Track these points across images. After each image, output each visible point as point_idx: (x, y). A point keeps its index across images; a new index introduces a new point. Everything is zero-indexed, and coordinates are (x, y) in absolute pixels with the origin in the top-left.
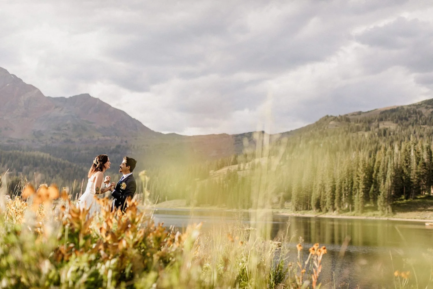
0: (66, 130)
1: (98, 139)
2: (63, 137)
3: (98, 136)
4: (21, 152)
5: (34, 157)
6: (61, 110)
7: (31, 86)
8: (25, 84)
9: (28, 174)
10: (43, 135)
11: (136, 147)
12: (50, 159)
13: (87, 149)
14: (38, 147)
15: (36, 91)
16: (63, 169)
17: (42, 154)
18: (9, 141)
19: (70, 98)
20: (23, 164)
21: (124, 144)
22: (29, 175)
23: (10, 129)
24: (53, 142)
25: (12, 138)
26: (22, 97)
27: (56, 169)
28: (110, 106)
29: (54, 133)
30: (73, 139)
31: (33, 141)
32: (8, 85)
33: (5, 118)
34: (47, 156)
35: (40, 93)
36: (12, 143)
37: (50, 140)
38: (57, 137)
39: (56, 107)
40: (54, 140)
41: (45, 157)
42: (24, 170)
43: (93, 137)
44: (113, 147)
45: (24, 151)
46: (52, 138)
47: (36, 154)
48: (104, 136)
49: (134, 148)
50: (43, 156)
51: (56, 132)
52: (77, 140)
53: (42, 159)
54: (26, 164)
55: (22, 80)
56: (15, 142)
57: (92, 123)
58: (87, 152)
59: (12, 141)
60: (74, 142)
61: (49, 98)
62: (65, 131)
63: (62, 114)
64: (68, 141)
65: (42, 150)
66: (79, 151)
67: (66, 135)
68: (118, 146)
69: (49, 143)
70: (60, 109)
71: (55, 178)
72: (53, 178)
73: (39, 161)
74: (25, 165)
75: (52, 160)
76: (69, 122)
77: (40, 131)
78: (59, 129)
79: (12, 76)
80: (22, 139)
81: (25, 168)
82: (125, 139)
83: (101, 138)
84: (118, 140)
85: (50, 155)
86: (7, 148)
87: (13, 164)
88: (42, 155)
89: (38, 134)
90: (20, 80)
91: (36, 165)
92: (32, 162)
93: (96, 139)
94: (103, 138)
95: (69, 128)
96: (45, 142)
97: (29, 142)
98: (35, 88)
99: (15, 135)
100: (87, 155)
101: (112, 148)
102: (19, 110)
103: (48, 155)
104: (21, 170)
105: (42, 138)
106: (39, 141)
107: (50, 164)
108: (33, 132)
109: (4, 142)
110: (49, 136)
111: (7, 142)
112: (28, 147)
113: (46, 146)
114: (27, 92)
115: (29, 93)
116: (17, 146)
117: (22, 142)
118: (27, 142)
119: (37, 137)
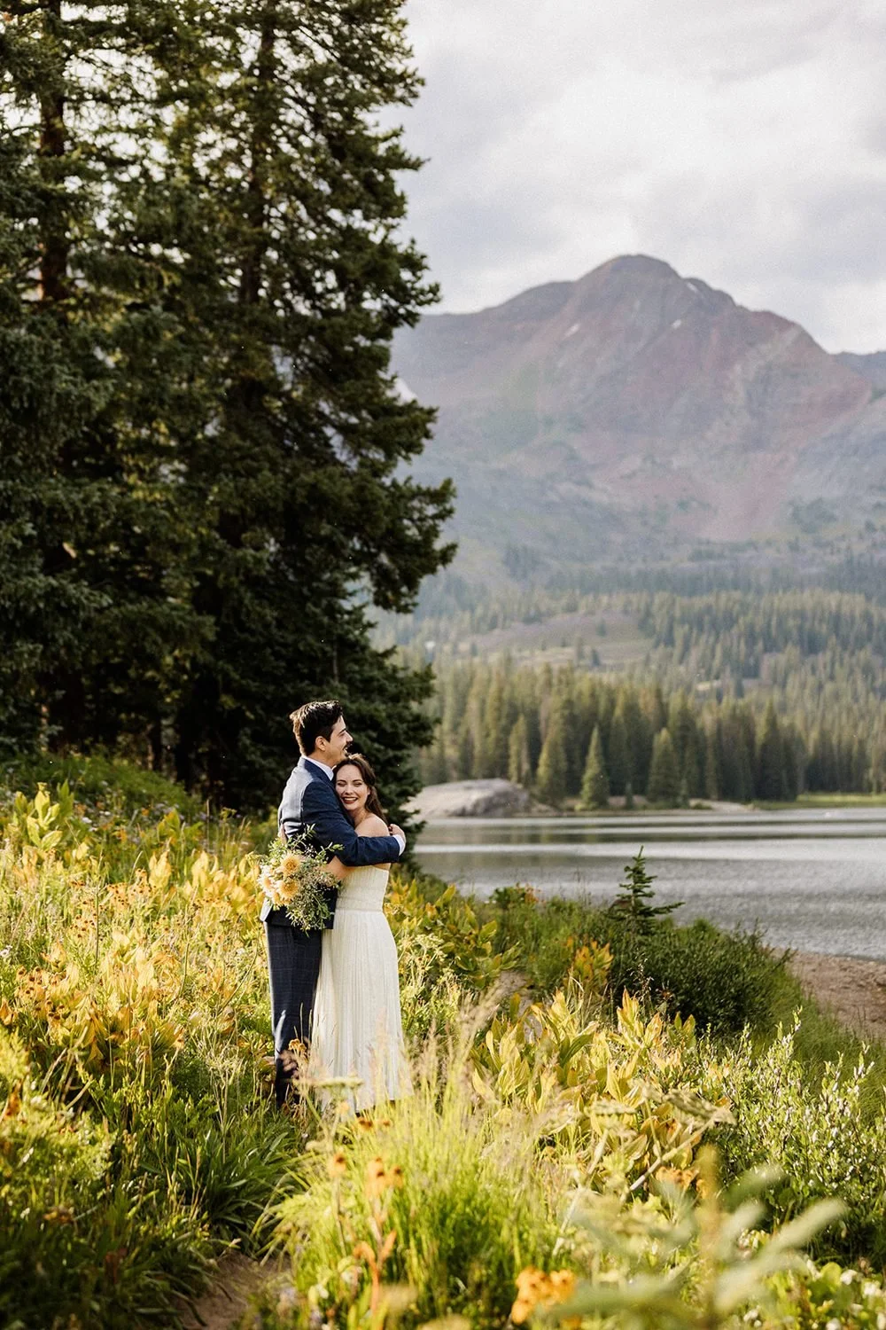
4: (750, 597)
5: (801, 614)
7: (768, 316)
8: (742, 312)
9: (784, 685)
10: (832, 518)
12: (867, 617)
14: (814, 570)
15: (790, 336)
17: (832, 600)
18: (697, 556)
20: (760, 646)
22: (789, 688)
23: (701, 504)
24: (875, 545)
25: (708, 542)
26: (738, 368)
29: (878, 506)
31: (794, 547)
32: (677, 324)
33: (676, 463)
34: (853, 603)
35: (806, 341)
36: (712, 563)
37: (861, 537)
39: (879, 394)
40: (878, 535)
41: (845, 609)
42: (765, 673)
45: (759, 592)
46: (870, 527)
47: (807, 599)
50: (839, 606)
53: (836, 621)
54: (772, 647)
55: (731, 298)
56: (721, 556)
59: (710, 556)
61: (844, 358)
65: (833, 581)
69: (859, 548)
73: (824, 629)
74: (766, 650)
75: (876, 620)
77: (820, 500)
79: (692, 287)
80: (753, 545)
81: (768, 661)
85: (868, 598)
86: (692, 586)
87: (719, 651)
88: (834, 604)
89: (812, 518)
90: (724, 298)
91: (811, 645)
92: (795, 633)
96: (843, 545)
97: (778, 551)
98: (784, 324)
99: (717, 531)
102: (728, 423)
103: (860, 598)
104: (753, 672)
105: (830, 533)
106: (818, 544)
107: (869, 639)
108: (791, 510)
109: (680, 562)
110: (860, 519)
111: (692, 559)
112: (775, 573)
113: (850, 562)
114: (751, 345)
115: (764, 348)
116: (730, 574)
117: (751, 553)
118: (770, 553)
119: (808, 529)
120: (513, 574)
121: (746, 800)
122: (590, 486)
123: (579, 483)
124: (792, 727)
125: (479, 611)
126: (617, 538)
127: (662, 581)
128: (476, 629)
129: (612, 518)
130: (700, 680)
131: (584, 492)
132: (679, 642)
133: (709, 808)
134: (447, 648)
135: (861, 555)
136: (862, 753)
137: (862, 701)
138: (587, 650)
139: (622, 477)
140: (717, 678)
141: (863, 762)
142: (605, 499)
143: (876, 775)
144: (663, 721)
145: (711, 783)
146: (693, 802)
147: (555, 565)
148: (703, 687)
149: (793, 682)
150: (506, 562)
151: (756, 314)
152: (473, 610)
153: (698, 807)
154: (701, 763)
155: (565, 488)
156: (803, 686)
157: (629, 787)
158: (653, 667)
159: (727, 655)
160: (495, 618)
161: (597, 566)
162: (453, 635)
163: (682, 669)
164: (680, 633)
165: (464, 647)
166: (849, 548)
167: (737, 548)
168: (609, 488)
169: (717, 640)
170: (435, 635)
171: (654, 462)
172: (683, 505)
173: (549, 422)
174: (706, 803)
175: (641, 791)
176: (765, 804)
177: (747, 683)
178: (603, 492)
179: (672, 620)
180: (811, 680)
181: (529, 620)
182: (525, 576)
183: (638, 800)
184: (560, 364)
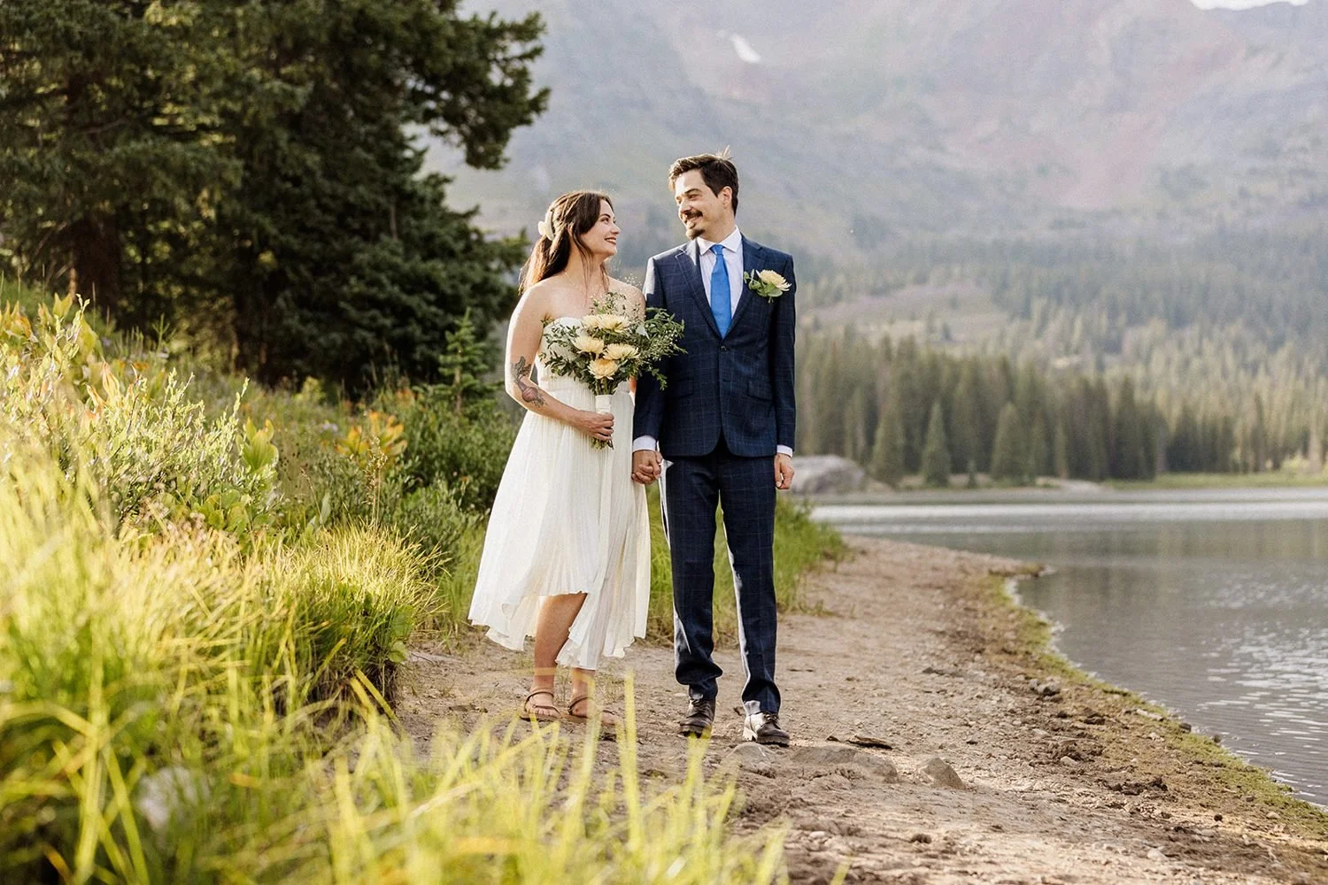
0: (1303, 150)
2: (1292, 183)
4: (1114, 269)
5: (1166, 286)
6: (1275, 63)
9: (1147, 361)
10: (1203, 185)
12: (1239, 288)
14: (1183, 240)
17: (1201, 269)
18: (1058, 225)
20: (1122, 319)
22: (1153, 365)
23: (1062, 169)
24: (1248, 212)
25: (1070, 210)
26: (1102, 23)
27: (1270, 333)
29: (1253, 171)
31: (1162, 215)
33: (1035, 125)
34: (1223, 274)
36: (1074, 232)
37: (1233, 204)
38: (1268, 187)
39: (1254, 51)
40: (1252, 203)
41: (1215, 280)
42: (1127, 347)
45: (1123, 263)
46: (1244, 194)
47: (1175, 270)
50: (1208, 276)
51: (1260, 164)
53: (1205, 290)
54: (1135, 319)
56: (1083, 225)
59: (1071, 224)
62: (1301, 156)
63: (1283, 79)
64: (1315, 202)
65: (1203, 251)
67: (1308, 174)
69: (1232, 216)
70: (1272, 57)
71: (1268, 371)
72: (1255, 371)
73: (1193, 304)
74: (1131, 323)
75: (1248, 292)
76: (1313, 113)
77: (1189, 166)
78: (1270, 150)
80: (1115, 212)
81: (1132, 335)
85: (1239, 268)
86: (1051, 256)
87: (1078, 325)
88: (1202, 274)
89: (1182, 184)
91: (1178, 320)
92: (1161, 306)
95: (1317, 142)
96: (1215, 213)
97: (1145, 218)
99: (1080, 199)
102: (1091, 84)
103: (1230, 268)
104: (1114, 347)
105: (1200, 200)
106: (1188, 212)
107: (1240, 312)
108: (1158, 176)
109: (1039, 231)
110: (1232, 186)
111: (1051, 228)
112: (1140, 243)
113: (1221, 231)
116: (1091, 243)
117: (1115, 221)
118: (1136, 221)
119: (1176, 196)
120: (860, 245)
121: (1099, 478)
122: (943, 150)
123: (931, 148)
124: (1152, 404)
125: (823, 283)
126: (972, 205)
127: (1020, 251)
129: (967, 184)
130: (1059, 356)
131: (936, 157)
132: (1036, 315)
133: (1058, 488)
135: (1234, 224)
136: (1228, 431)
137: (1231, 378)
138: (938, 325)
139: (977, 142)
140: (1076, 354)
141: (1229, 443)
142: (958, 165)
143: (1244, 455)
144: (1011, 396)
145: (1061, 462)
146: (1041, 481)
147: (905, 235)
148: (1061, 362)
149: (1158, 360)
150: (853, 233)
153: (1046, 486)
154: (1049, 438)
155: (916, 153)
156: (1168, 362)
157: (972, 465)
158: (1008, 340)
159: (1087, 328)
160: (839, 291)
161: (950, 236)
163: (1037, 343)
164: (1037, 305)
166: (1220, 216)
167: (1100, 216)
168: (963, 153)
169: (1076, 313)
171: (1011, 125)
172: (1042, 171)
173: (899, 84)
174: (1054, 482)
175: (984, 467)
176: (1121, 484)
177: (1109, 359)
178: (956, 158)
179: (1029, 291)
180: (1177, 357)
181: (875, 293)
182: (872, 246)
183: (981, 478)
184: (912, 21)
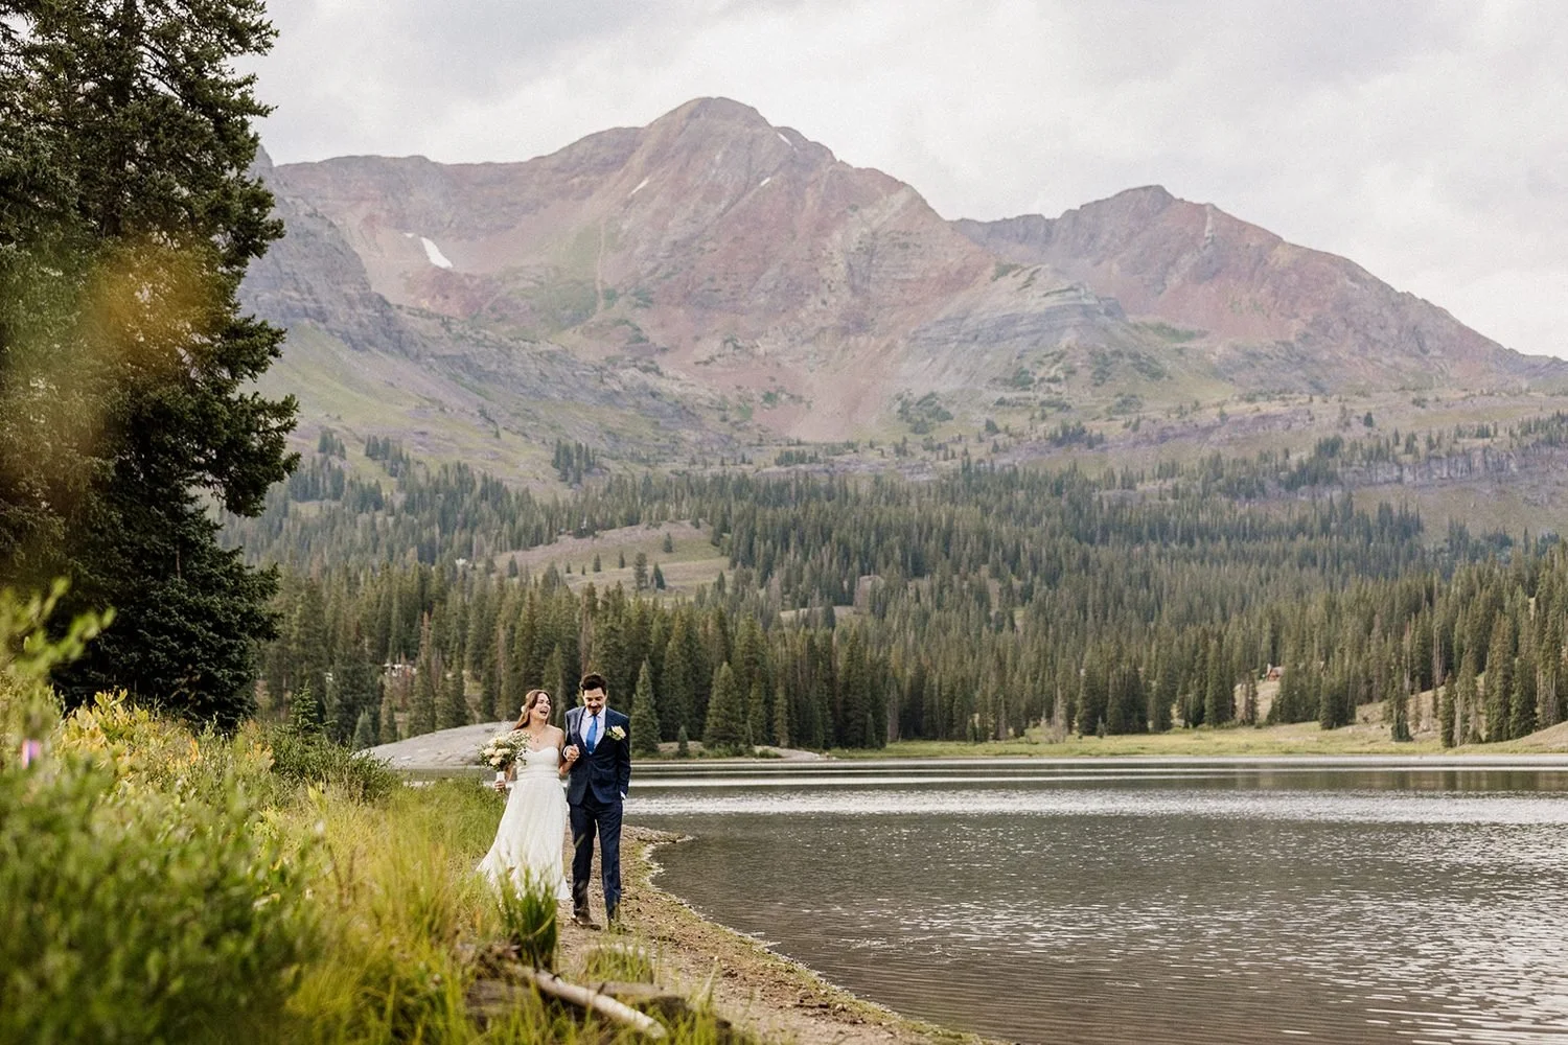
0: (1055, 380)
1: (1223, 415)
2: (1044, 417)
3: (1219, 400)
4: (847, 508)
5: (905, 530)
6: (1027, 285)
7: (873, 174)
8: (842, 171)
9: (883, 614)
10: (947, 417)
11: (1421, 445)
12: (982, 533)
13: (1168, 471)
14: (923, 478)
15: (901, 198)
16: (1052, 580)
17: (942, 512)
18: (785, 459)
19: (1072, 216)
21: (1358, 431)
22: (888, 619)
23: (792, 397)
24: (996, 449)
25: (799, 443)
26: (837, 236)
27: (1017, 584)
28: (1276, 241)
29: (1001, 402)
30: (1094, 428)
31: (901, 450)
32: (765, 180)
33: (762, 347)
34: (966, 517)
35: (919, 205)
36: (802, 468)
37: (980, 439)
38: (1018, 421)
39: (1003, 271)
40: (1001, 438)
41: (958, 524)
42: (860, 599)
43: (1197, 406)
44: (1301, 455)
45: (856, 502)
46: (991, 427)
47: (916, 511)
48: (1251, 400)
49: (1410, 448)
50: (950, 519)
51: (1010, 395)
52: (1115, 429)
53: (946, 538)
54: (869, 567)
55: (826, 151)
56: (815, 460)
57: (1190, 336)
58: (1169, 484)
59: (801, 459)
60: (1101, 439)
61: (963, 225)
62: (1053, 387)
63: (1035, 302)
64: (1068, 438)
65: (946, 492)
66: (1129, 483)
67: (1063, 407)
68: (1330, 448)
69: (978, 452)
70: (1022, 278)
72: (1000, 629)
73: (931, 547)
74: (862, 571)
75: (993, 538)
76: (1068, 339)
77: (932, 395)
78: (1021, 380)
79: (781, 137)
80: (850, 445)
81: (866, 583)
82: (1360, 407)
83: (1239, 409)
84: (1326, 415)
85: (984, 512)
86: (777, 494)
88: (943, 517)
89: (923, 415)
90: (822, 151)
91: (916, 567)
92: (898, 554)
93: (1210, 416)
94: (1244, 406)
95: (1071, 372)
96: (959, 449)
97: (882, 453)
98: (894, 185)
99: (810, 430)
100: (1170, 501)
101: (1294, 458)
102: (824, 303)
103: (975, 511)
104: (847, 599)
105: (941, 434)
106: (929, 447)
107: (985, 560)
108: (898, 406)
109: (765, 467)
110: (979, 419)
111: (778, 463)
112: (877, 480)
113: (966, 468)
114: (855, 208)
115: (868, 213)
116: (823, 480)
117: (849, 456)
118: (873, 456)
119: (919, 428)
120: (564, 478)
121: (823, 746)
122: (661, 374)
123: (646, 370)
124: (884, 664)
125: (520, 522)
126: (690, 435)
127: (743, 486)
128: (517, 544)
129: (685, 412)
130: (784, 608)
131: (651, 380)
132: (760, 562)
133: (777, 756)
134: (480, 566)
135: (980, 461)
136: (967, 694)
137: (973, 634)
138: (650, 569)
139: (697, 363)
140: (804, 605)
141: (967, 708)
142: (677, 389)
144: (727, 655)
145: (780, 727)
146: (758, 749)
147: (615, 467)
148: (787, 615)
149: (893, 611)
150: (556, 464)
151: (859, 171)
152: (514, 522)
153: (764, 755)
154: (769, 704)
155: (629, 375)
156: (905, 614)
157: (682, 731)
158: (728, 590)
159: (815, 576)
160: (539, 529)
161: (665, 470)
162: (488, 550)
163: (762, 593)
164: (761, 548)
165: (502, 561)
166: (966, 453)
167: (834, 450)
168: (682, 376)
169: (806, 559)
170: (468, 550)
171: (736, 347)
172: (769, 397)
173: (611, 296)
174: (773, 749)
175: (696, 737)
177: (839, 611)
178: (676, 380)
179: (753, 533)
180: (914, 609)
181: (580, 534)
182: (578, 480)
183: (693, 746)
184: (625, 227)
